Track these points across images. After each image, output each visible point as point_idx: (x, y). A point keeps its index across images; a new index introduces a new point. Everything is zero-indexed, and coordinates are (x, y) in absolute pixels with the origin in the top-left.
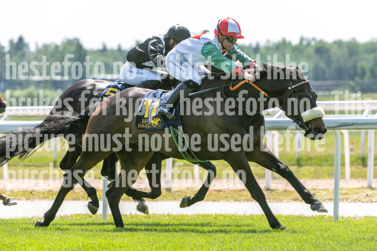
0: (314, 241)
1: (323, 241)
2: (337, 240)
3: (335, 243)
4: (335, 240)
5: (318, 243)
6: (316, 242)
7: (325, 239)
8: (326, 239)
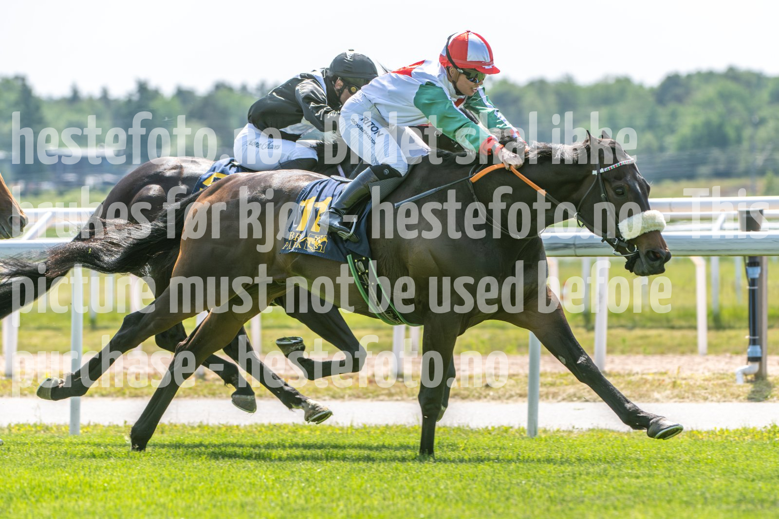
0: (489, 478)
1: (507, 479)
2: (535, 477)
3: (529, 481)
4: (531, 477)
5: (497, 482)
6: (492, 480)
7: (510, 474)
8: (512, 473)
